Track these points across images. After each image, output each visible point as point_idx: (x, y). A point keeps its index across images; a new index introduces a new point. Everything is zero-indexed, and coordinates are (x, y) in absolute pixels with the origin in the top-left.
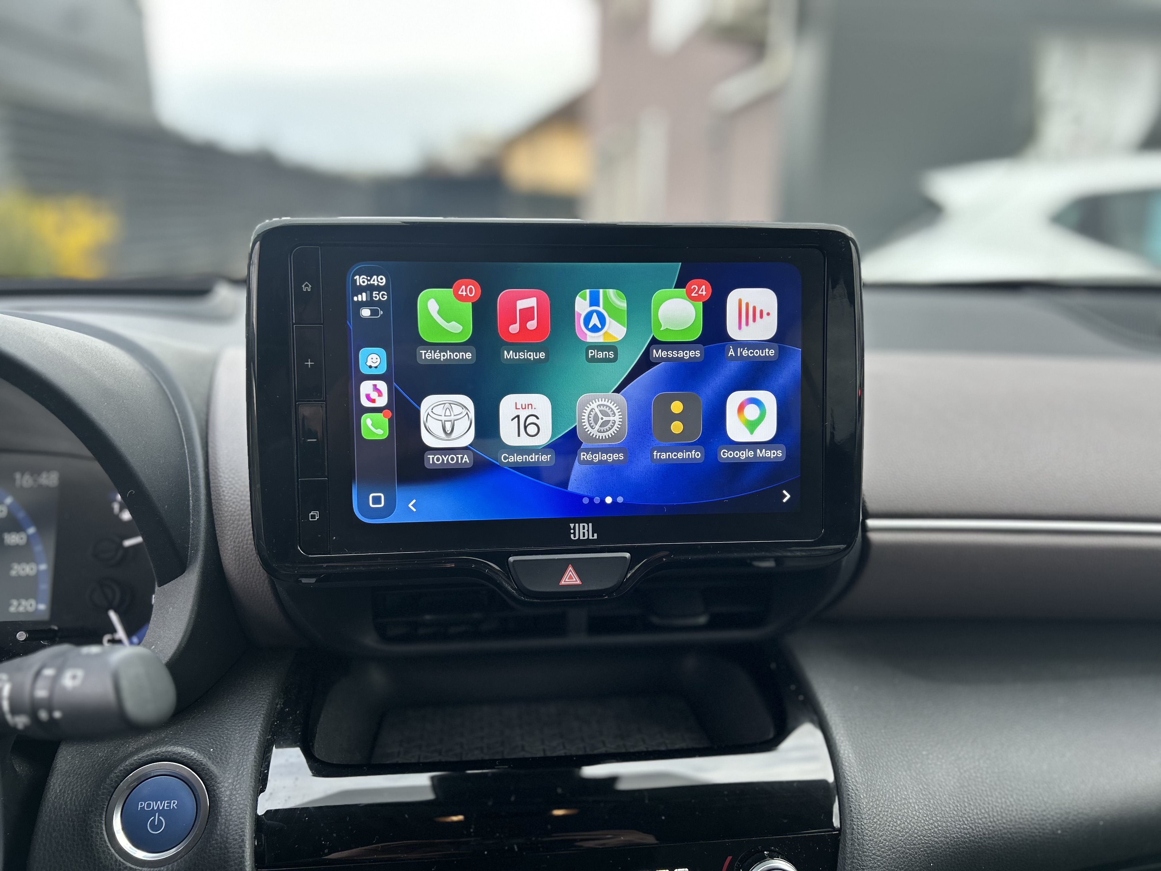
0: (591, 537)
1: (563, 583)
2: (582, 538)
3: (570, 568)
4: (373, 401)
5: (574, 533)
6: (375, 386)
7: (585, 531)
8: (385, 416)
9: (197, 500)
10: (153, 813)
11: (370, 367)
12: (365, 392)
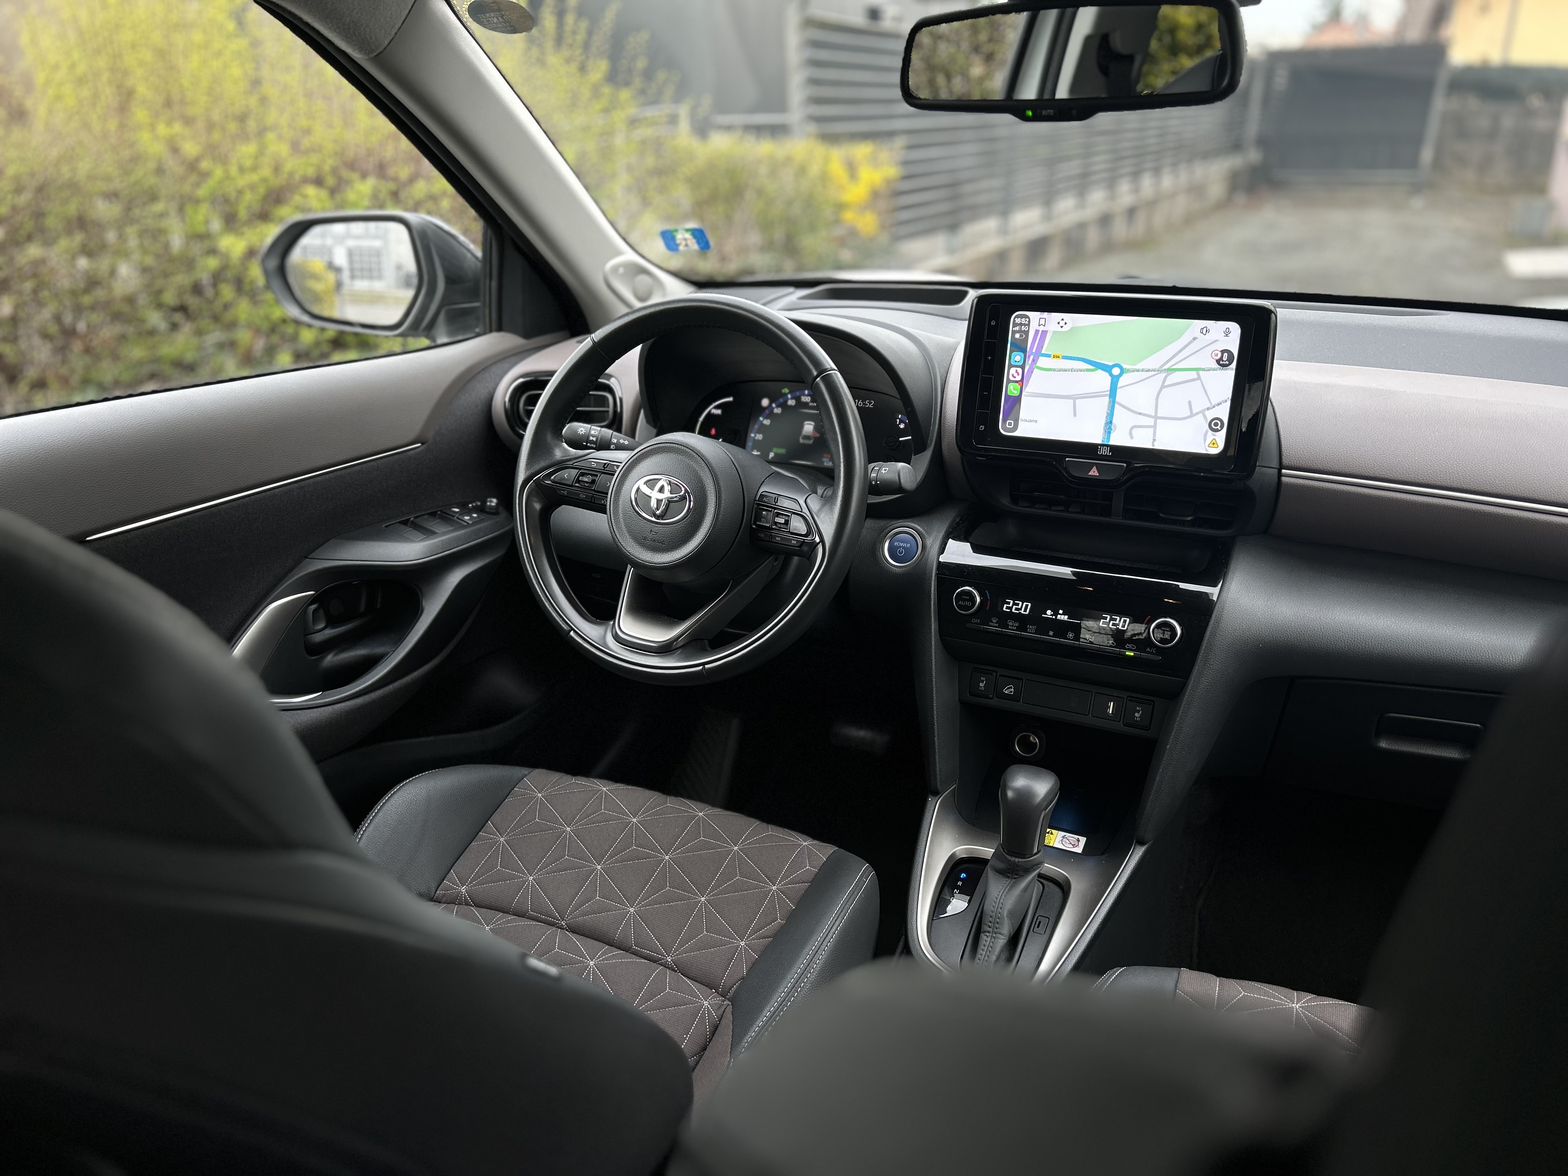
0: (1108, 454)
1: (1090, 474)
2: (1103, 454)
3: (1095, 467)
4: (1015, 377)
5: (1100, 451)
6: (1017, 370)
7: (1106, 450)
8: (1019, 385)
9: (935, 418)
10: (900, 547)
11: (1016, 361)
12: (1012, 373)
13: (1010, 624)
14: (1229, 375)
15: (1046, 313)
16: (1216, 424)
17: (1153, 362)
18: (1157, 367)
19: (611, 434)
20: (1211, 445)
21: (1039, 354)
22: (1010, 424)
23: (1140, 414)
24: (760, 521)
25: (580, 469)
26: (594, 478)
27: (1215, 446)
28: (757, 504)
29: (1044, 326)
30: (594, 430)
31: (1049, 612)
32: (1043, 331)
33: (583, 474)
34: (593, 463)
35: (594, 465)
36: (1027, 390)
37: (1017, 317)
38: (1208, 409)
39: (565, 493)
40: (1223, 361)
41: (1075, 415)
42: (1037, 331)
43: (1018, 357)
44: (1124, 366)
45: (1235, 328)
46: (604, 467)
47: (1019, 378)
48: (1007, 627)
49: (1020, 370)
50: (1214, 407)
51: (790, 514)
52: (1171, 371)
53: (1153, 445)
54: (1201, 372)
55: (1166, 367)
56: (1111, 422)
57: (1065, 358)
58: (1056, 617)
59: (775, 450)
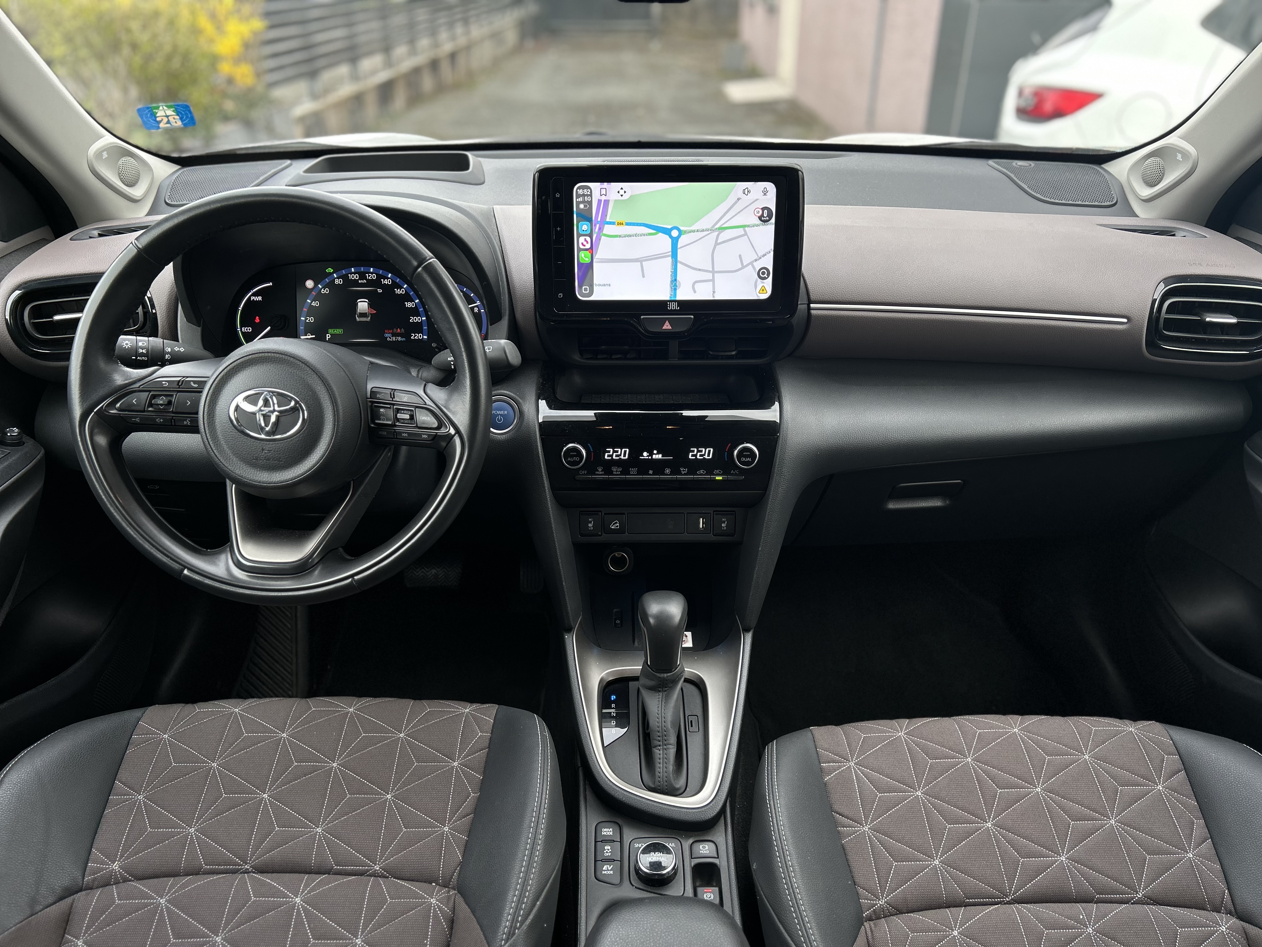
0: (676, 308)
1: (664, 328)
2: (672, 308)
3: (667, 322)
4: (584, 246)
5: (669, 307)
6: (585, 239)
7: (674, 305)
8: (590, 252)
9: (503, 288)
10: (498, 415)
11: (583, 230)
12: (581, 242)
13: (615, 470)
14: (770, 229)
15: (606, 184)
16: (763, 273)
17: (706, 223)
18: (709, 227)
19: (162, 343)
20: (761, 291)
21: (603, 222)
22: (586, 290)
23: (700, 270)
24: (380, 419)
25: (150, 391)
26: (169, 398)
27: (765, 291)
28: (371, 402)
29: (606, 195)
30: (141, 341)
31: (645, 454)
32: (605, 200)
33: (154, 397)
34: (164, 383)
35: (166, 384)
36: (598, 256)
37: (579, 188)
38: (756, 260)
39: (138, 420)
40: (764, 217)
41: (644, 276)
42: (600, 201)
43: (585, 227)
44: (682, 228)
45: (771, 188)
46: (178, 384)
47: (588, 246)
48: (611, 473)
49: (588, 239)
50: (760, 258)
51: (413, 409)
52: (722, 229)
53: (714, 297)
54: (746, 229)
55: (717, 226)
56: (676, 280)
57: (627, 224)
58: (652, 457)
59: (330, 331)
